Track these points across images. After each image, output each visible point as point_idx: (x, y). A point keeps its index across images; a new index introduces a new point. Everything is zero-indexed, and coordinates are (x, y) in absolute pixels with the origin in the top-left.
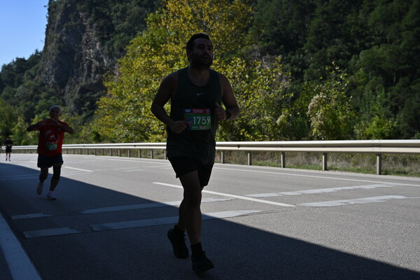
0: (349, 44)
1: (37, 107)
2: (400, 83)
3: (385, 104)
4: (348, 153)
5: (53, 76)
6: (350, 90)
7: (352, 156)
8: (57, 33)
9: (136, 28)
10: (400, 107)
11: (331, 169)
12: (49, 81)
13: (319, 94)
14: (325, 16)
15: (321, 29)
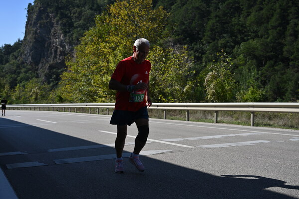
0: (234, 38)
1: (19, 78)
2: (267, 65)
3: (257, 79)
4: (232, 111)
5: (30, 57)
6: (234, 69)
7: (235, 114)
8: (34, 27)
9: (89, 25)
10: (267, 81)
11: (220, 122)
12: (28, 60)
13: (212, 71)
14: (218, 19)
15: (214, 28)
